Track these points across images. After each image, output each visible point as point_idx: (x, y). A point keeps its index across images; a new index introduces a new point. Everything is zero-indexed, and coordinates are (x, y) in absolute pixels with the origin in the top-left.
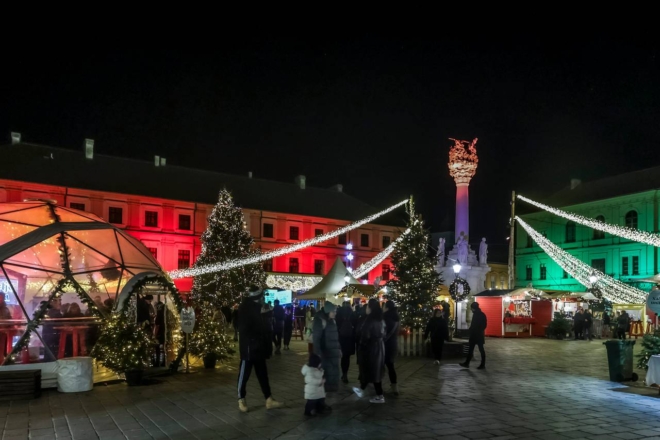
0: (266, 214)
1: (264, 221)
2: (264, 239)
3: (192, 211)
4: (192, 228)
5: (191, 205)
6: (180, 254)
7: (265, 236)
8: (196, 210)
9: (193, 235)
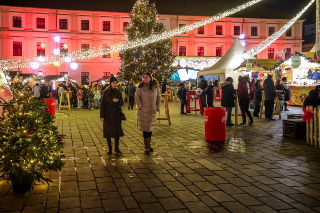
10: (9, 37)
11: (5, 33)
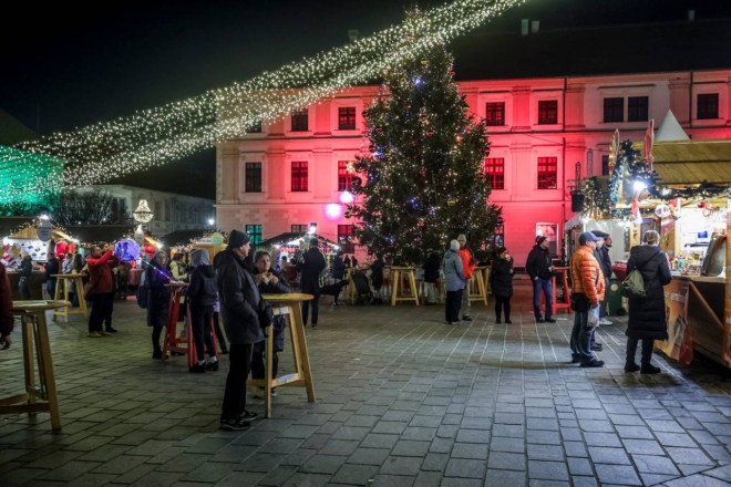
0: (699, 76)
1: (699, 90)
2: (697, 123)
3: (561, 93)
4: (560, 120)
5: (558, 83)
6: (539, 164)
7: (700, 117)
8: (565, 90)
9: (563, 131)
10: (283, 153)
11: (276, 144)
